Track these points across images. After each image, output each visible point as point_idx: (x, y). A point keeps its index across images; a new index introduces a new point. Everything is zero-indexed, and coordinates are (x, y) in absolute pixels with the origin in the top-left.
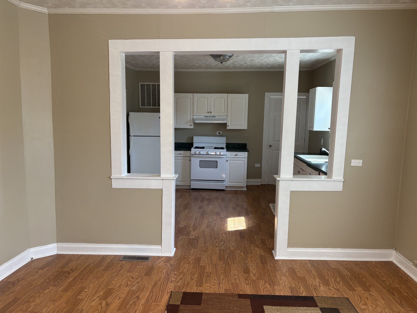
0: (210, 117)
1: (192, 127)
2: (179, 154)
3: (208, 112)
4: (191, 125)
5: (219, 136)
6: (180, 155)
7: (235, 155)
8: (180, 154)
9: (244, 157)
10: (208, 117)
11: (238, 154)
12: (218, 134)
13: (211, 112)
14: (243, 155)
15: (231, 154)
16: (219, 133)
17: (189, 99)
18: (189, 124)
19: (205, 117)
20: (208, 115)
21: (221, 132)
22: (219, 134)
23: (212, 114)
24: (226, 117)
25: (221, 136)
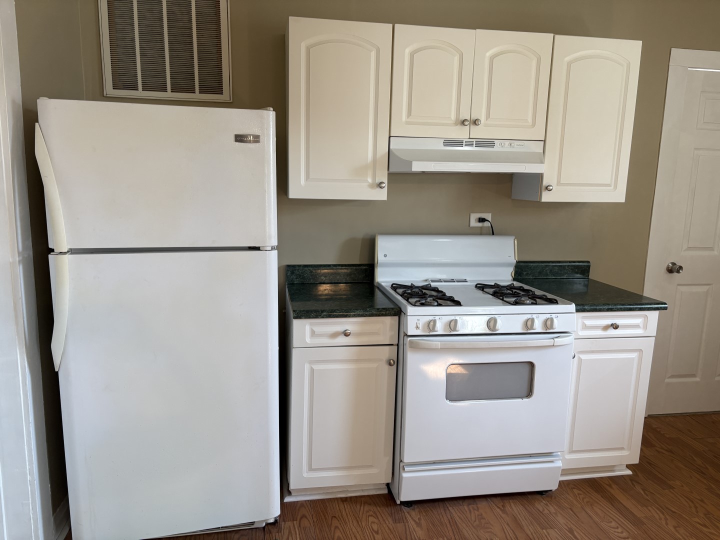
0: (470, 144)
1: (382, 195)
2: (335, 335)
3: (463, 123)
4: (380, 185)
5: (480, 233)
6: (343, 340)
7: (606, 328)
8: (346, 334)
9: (639, 332)
10: (459, 143)
11: (618, 322)
12: (474, 223)
13: (475, 122)
14: (636, 326)
15: (589, 322)
16: (482, 220)
17: (373, 54)
18: (370, 180)
19: (448, 143)
20: (462, 133)
21: (488, 216)
22: (480, 225)
23: (478, 133)
24: (538, 148)
25: (493, 234)
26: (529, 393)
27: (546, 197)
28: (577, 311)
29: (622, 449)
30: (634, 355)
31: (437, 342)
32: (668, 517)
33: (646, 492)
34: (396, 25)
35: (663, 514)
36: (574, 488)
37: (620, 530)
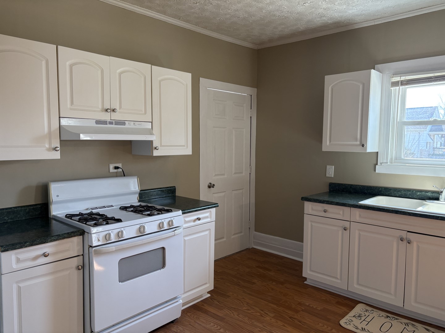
0: (111, 123)
1: (57, 155)
3: (106, 110)
4: (55, 149)
5: (116, 175)
6: (44, 260)
7: (195, 221)
8: (45, 255)
9: (208, 220)
10: (105, 123)
11: (200, 216)
12: (112, 170)
13: (114, 110)
14: (207, 217)
15: (187, 219)
16: (116, 168)
17: (44, 63)
18: (47, 146)
19: (98, 122)
20: (106, 117)
21: (120, 165)
22: (116, 171)
23: (116, 116)
24: (149, 126)
25: (124, 176)
26: (164, 265)
27: (156, 153)
28: (183, 213)
29: (206, 284)
30: (207, 232)
31: (112, 247)
32: (233, 311)
33: (220, 303)
34: (59, 47)
35: (231, 311)
36: (187, 313)
37: (216, 326)
